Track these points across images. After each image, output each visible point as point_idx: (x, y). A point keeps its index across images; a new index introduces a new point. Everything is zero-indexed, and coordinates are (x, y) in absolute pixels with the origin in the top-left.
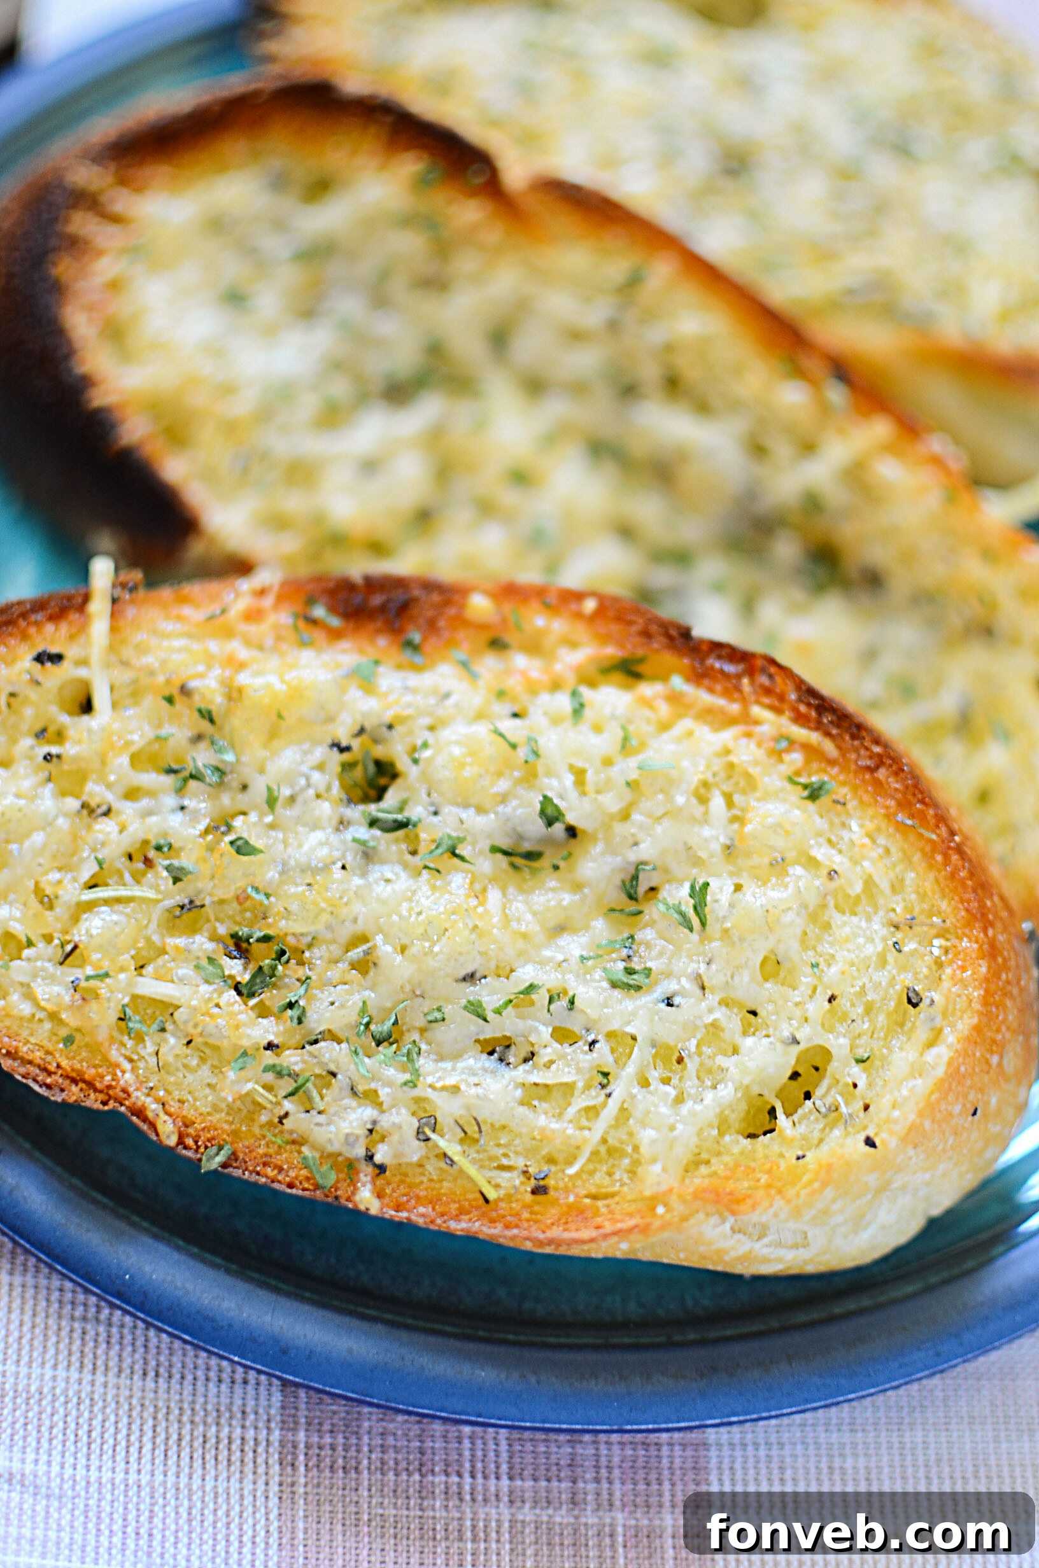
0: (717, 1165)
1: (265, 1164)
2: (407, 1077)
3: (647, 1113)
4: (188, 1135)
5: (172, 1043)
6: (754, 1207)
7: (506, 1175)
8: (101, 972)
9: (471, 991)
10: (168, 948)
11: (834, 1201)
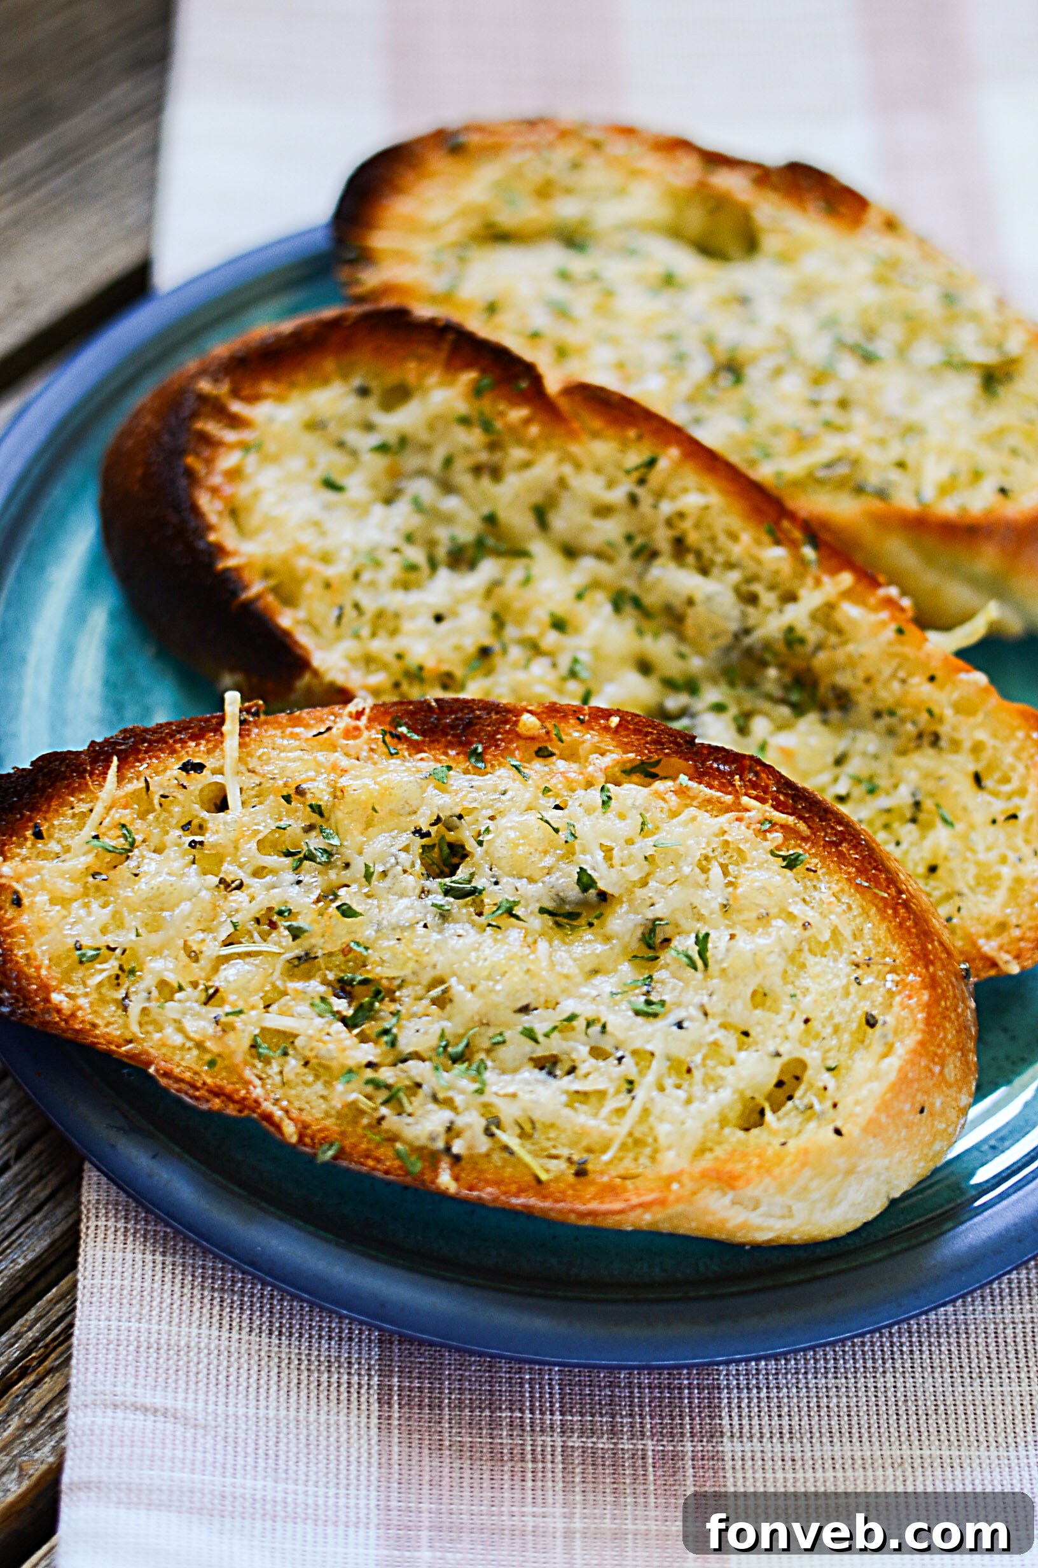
0: (719, 1152)
1: (367, 1157)
2: (476, 1086)
3: (663, 1111)
4: (306, 1136)
5: (293, 1064)
6: (748, 1182)
7: (554, 1161)
8: (237, 1009)
9: (526, 1020)
10: (289, 991)
11: (812, 1179)
